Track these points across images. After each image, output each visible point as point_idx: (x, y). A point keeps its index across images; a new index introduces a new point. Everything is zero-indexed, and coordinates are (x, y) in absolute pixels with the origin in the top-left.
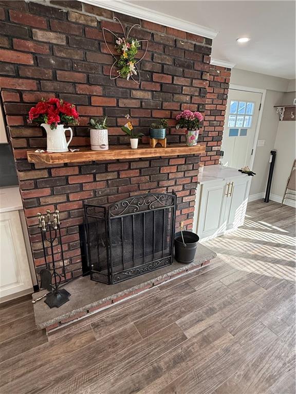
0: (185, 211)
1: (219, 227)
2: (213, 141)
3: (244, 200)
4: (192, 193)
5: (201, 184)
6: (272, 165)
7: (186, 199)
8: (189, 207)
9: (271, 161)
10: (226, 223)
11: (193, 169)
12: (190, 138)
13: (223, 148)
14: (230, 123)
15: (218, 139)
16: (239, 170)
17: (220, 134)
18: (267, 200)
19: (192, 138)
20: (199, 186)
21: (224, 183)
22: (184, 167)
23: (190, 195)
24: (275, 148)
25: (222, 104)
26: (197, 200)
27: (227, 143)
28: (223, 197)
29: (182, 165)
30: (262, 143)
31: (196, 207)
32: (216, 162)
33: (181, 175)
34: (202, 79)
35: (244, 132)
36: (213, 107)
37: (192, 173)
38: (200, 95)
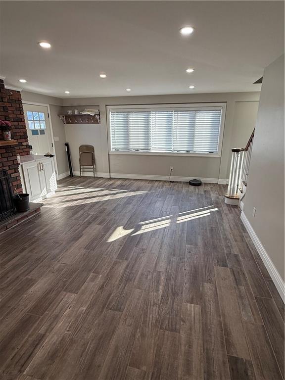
0: (15, 183)
1: (41, 192)
2: (21, 139)
3: (53, 173)
4: (16, 171)
5: (21, 164)
6: (68, 152)
7: (13, 175)
8: (17, 180)
9: (67, 150)
10: (45, 188)
11: (13, 156)
12: (5, 136)
13: (30, 143)
14: (31, 126)
15: (25, 137)
16: (45, 156)
17: (25, 133)
18: (72, 176)
19: (8, 136)
20: (19, 166)
21: (36, 163)
22: (6, 155)
23: (15, 172)
24: (67, 141)
25: (21, 114)
26: (21, 175)
27: (32, 140)
28: (38, 172)
29: (4, 153)
30: (57, 139)
31: (22, 179)
32: (28, 153)
33: (5, 159)
34: (2, 101)
35: (42, 132)
36: (15, 116)
37: (13, 158)
38: (4, 111)
